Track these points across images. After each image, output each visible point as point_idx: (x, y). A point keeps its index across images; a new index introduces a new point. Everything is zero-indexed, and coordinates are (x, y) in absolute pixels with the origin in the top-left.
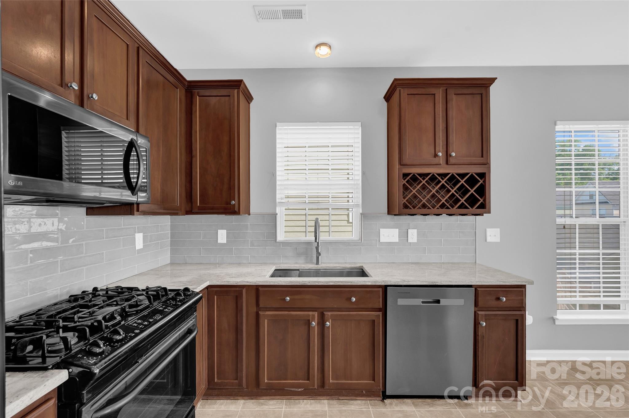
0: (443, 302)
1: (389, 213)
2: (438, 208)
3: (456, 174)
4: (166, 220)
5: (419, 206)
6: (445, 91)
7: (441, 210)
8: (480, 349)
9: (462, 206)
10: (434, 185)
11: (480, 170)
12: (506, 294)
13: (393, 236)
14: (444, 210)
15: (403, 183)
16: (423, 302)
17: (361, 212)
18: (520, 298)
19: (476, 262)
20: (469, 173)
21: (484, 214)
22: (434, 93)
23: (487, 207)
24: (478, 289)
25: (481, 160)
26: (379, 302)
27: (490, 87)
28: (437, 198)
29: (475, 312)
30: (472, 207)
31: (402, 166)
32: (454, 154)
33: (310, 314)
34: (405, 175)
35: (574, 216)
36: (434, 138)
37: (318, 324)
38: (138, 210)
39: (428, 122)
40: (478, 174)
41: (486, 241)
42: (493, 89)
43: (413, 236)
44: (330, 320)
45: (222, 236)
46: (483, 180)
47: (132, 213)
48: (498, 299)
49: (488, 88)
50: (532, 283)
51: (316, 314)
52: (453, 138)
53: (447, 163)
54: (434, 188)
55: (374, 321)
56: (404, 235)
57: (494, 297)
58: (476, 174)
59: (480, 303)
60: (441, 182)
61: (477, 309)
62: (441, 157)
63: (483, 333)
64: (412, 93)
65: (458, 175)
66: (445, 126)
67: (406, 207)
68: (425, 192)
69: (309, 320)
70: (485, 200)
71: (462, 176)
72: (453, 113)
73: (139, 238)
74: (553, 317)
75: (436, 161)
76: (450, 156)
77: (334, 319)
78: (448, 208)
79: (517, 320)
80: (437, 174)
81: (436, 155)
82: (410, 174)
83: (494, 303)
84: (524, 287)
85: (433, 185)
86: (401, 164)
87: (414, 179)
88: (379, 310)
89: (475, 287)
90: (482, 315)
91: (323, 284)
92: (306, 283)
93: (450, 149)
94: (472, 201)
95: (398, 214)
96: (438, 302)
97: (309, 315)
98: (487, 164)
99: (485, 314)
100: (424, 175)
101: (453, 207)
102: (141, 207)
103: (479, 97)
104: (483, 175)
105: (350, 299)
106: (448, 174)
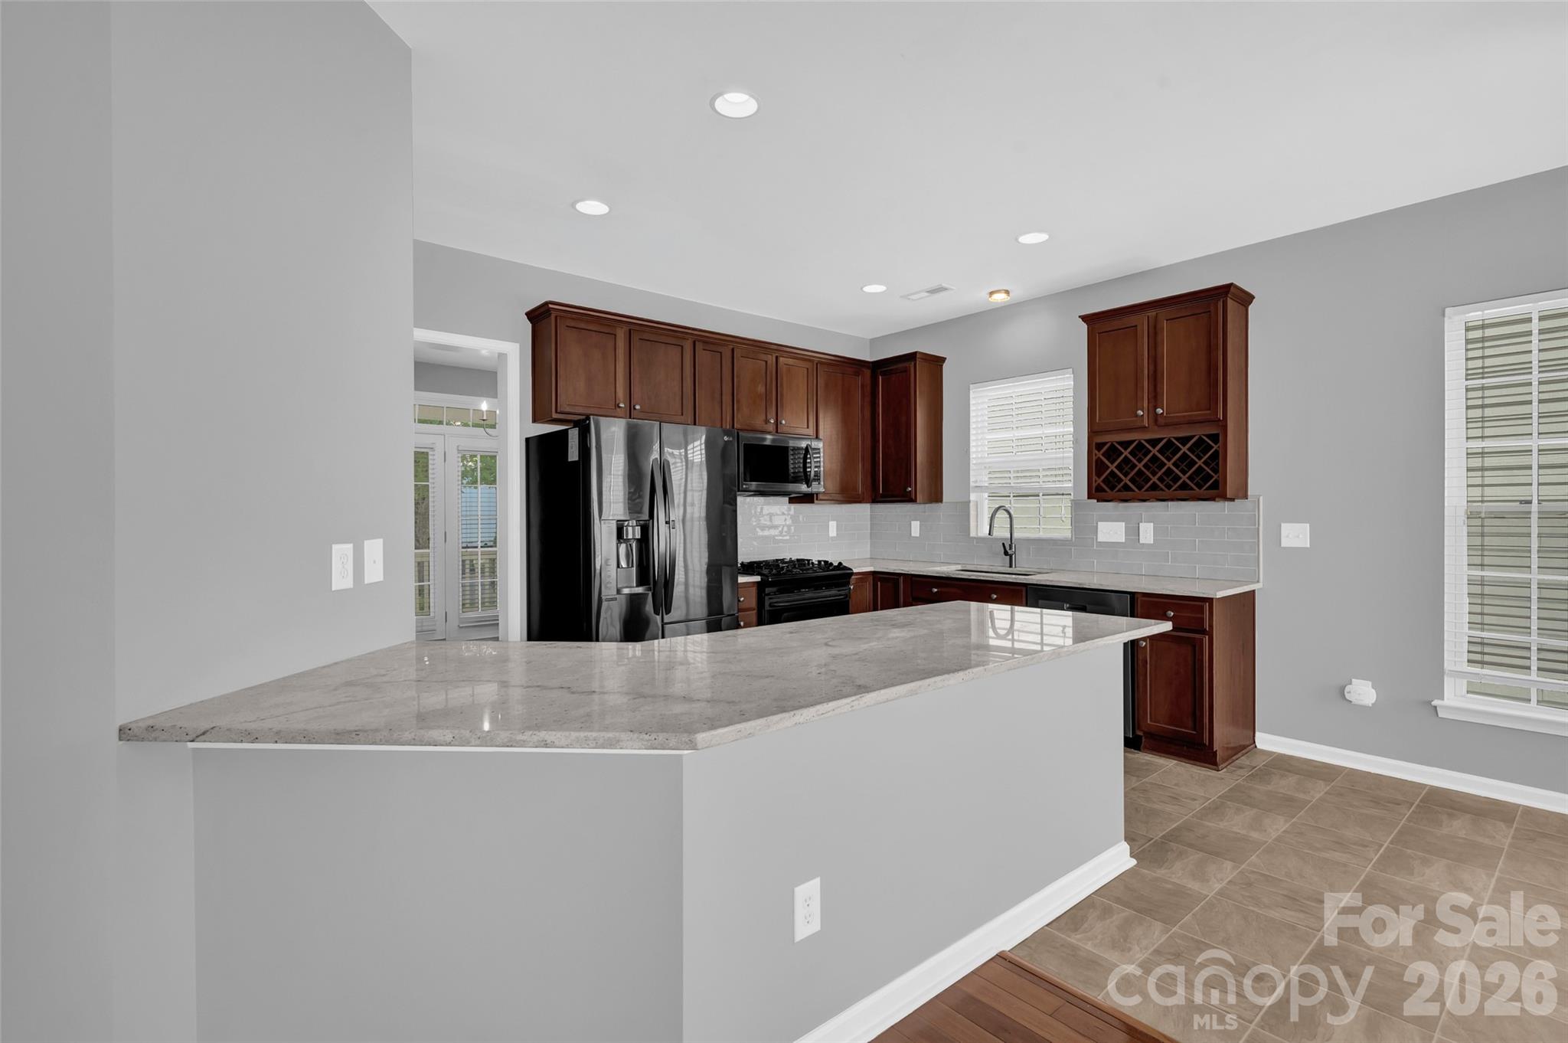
3: (1173, 439)
4: (864, 510)
5: (1118, 488)
6: (1154, 318)
9: (1184, 486)
11: (1214, 430)
13: (1118, 533)
15: (1096, 457)
18: (1199, 615)
20: (1194, 436)
22: (1135, 324)
23: (1221, 487)
25: (1207, 414)
30: (1200, 488)
31: (1093, 434)
32: (1160, 411)
34: (1100, 446)
38: (817, 499)
40: (1209, 437)
43: (1147, 533)
45: (916, 528)
46: (1218, 445)
47: (812, 502)
52: (1164, 386)
53: (1155, 425)
56: (1134, 532)
58: (1207, 436)
63: (1146, 658)
64: (1105, 330)
67: (1099, 489)
70: (1219, 477)
72: (1164, 348)
73: (833, 525)
74: (1431, 703)
76: (1157, 413)
80: (1144, 441)
82: (1106, 443)
84: (1208, 600)
85: (1140, 455)
86: (1093, 431)
100: (1126, 444)
102: (820, 497)
103: (1206, 318)
104: (1216, 437)
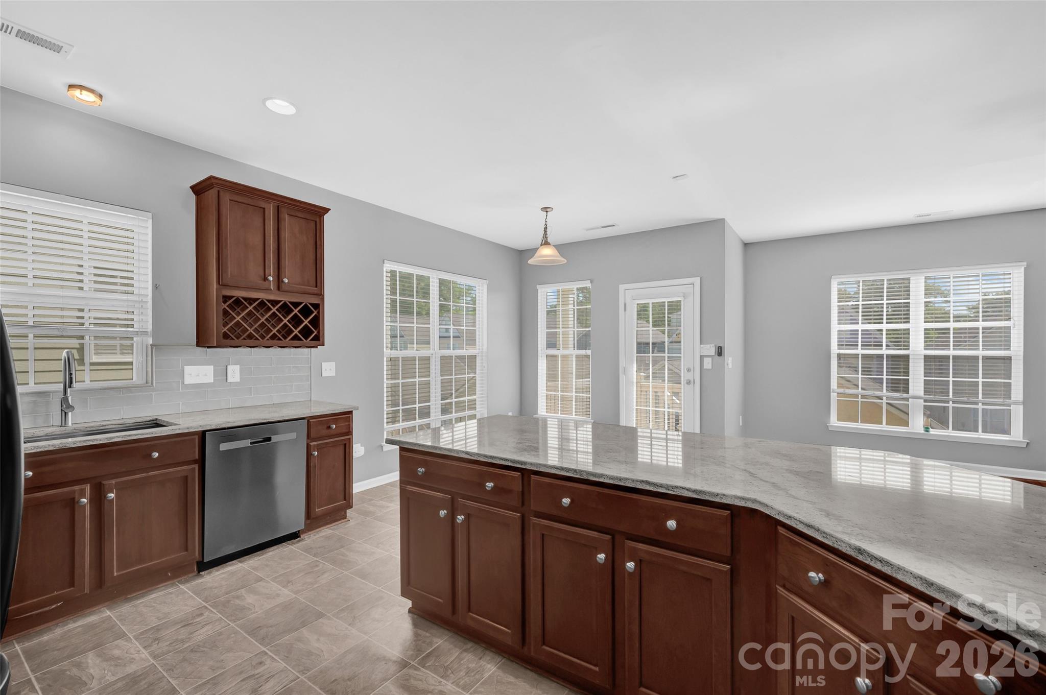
0: (274, 439)
1: (199, 344)
2: (268, 340)
3: (289, 302)
5: (244, 336)
6: (277, 208)
7: (271, 342)
8: (312, 480)
9: (296, 338)
10: (263, 311)
11: (315, 300)
12: (336, 421)
13: (206, 375)
14: (275, 341)
15: (223, 308)
16: (251, 443)
17: (151, 343)
18: (347, 424)
19: (311, 400)
20: (302, 303)
21: (318, 347)
22: (263, 207)
23: (321, 339)
24: (311, 421)
25: (315, 290)
26: (195, 452)
27: (325, 216)
28: (267, 327)
29: (308, 445)
30: (306, 339)
31: (221, 287)
32: (286, 281)
33: (76, 489)
34: (226, 298)
35: (399, 349)
36: (263, 258)
37: (91, 501)
39: (255, 239)
40: (312, 304)
41: (322, 375)
42: (327, 218)
43: (235, 373)
44: (114, 490)
46: (317, 311)
48: (329, 427)
49: (322, 217)
50: (357, 408)
51: (88, 488)
52: (287, 263)
53: (279, 288)
54: (263, 316)
55: (186, 477)
56: (222, 373)
57: (326, 426)
58: (310, 304)
59: (313, 435)
60: (271, 309)
61: (309, 440)
62: (272, 282)
63: (315, 463)
64: (236, 199)
65: (291, 303)
66: (277, 247)
67: (226, 336)
68: (252, 319)
69: (74, 499)
70: (319, 332)
71: (296, 305)
72: (286, 235)
74: (381, 445)
75: (265, 284)
76: (283, 281)
77: (120, 489)
78: (279, 339)
79: (345, 444)
80: (267, 300)
81: (265, 279)
82: (233, 297)
83: (325, 432)
84: (351, 412)
86: (221, 284)
87: (238, 303)
88: (195, 462)
89: (308, 419)
90: (314, 445)
91: (101, 442)
92: (67, 445)
93: (282, 275)
94: (306, 333)
95: (215, 345)
96: (269, 439)
97: (74, 492)
98: (321, 295)
99: (318, 445)
100: (251, 301)
101: (285, 338)
103: (313, 224)
104: (316, 306)
105: (150, 455)
106: (280, 301)
